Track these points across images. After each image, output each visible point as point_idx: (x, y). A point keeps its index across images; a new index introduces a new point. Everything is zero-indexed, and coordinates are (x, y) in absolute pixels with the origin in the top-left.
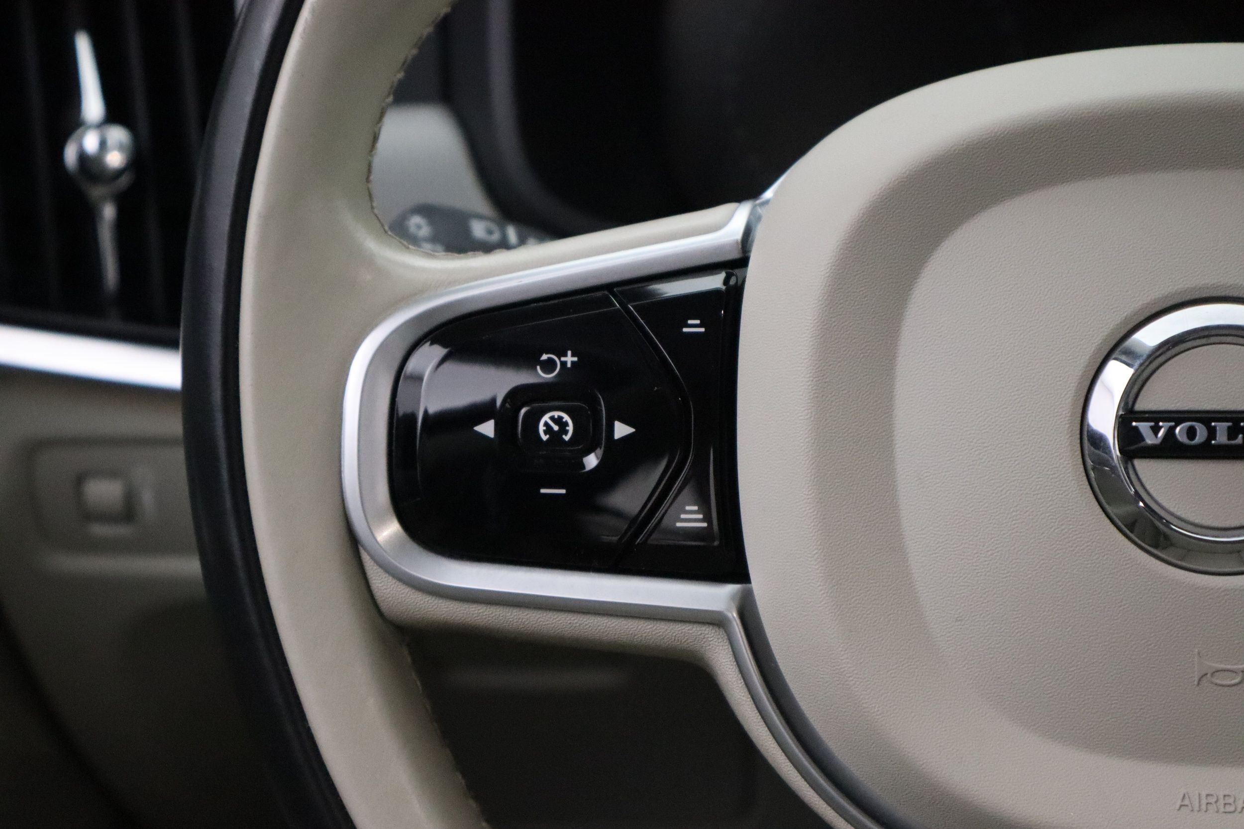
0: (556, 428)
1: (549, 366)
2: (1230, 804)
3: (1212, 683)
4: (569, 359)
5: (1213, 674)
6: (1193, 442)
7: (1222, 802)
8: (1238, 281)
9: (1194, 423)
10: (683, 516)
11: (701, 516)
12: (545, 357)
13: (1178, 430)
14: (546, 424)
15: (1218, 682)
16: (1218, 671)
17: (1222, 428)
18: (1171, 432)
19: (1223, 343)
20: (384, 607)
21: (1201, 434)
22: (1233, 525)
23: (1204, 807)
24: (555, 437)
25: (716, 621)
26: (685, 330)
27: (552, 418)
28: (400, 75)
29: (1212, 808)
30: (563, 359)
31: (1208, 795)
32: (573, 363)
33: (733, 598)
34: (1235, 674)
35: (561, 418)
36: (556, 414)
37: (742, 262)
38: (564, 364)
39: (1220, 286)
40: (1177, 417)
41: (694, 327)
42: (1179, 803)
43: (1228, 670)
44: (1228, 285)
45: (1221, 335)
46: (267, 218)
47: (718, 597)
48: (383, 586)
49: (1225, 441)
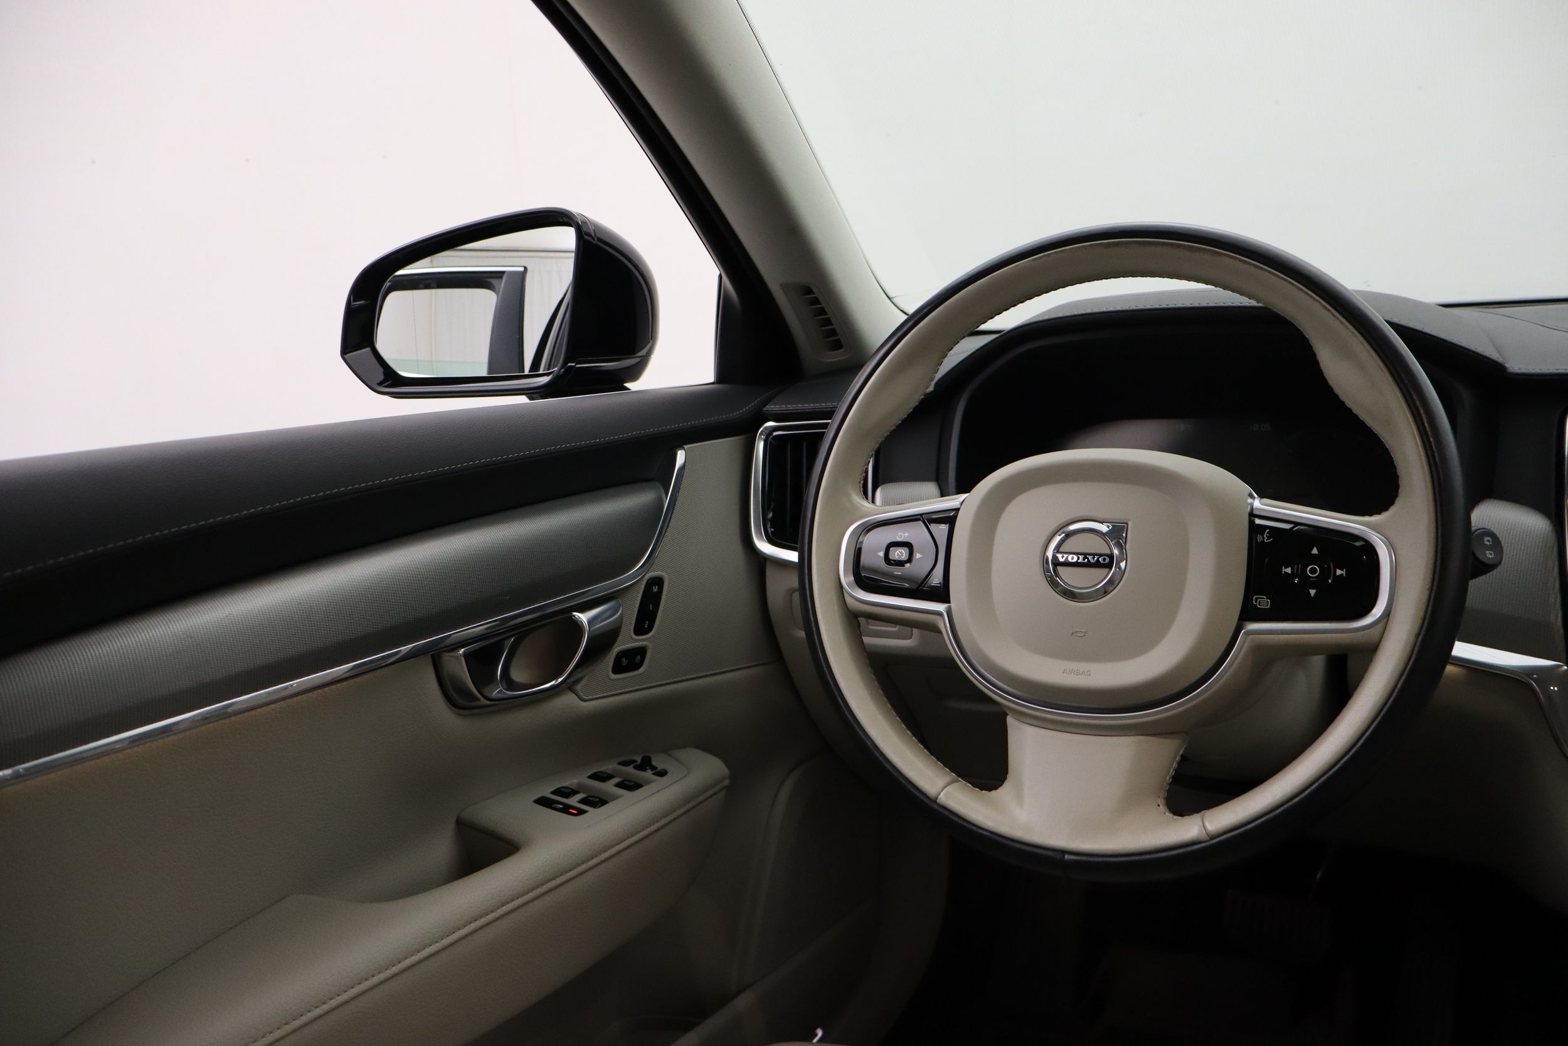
3: (1077, 636)
5: (1076, 632)
8: (1096, 515)
10: (934, 582)
16: (1078, 632)
17: (1081, 557)
19: (1089, 534)
20: (848, 606)
21: (1075, 558)
22: (1084, 587)
23: (1070, 673)
25: (939, 614)
29: (1073, 674)
31: (1072, 670)
33: (945, 607)
34: (1082, 633)
36: (900, 550)
37: (957, 510)
42: (1064, 671)
43: (1080, 632)
44: (1093, 517)
45: (1088, 532)
47: (940, 607)
48: (848, 599)
49: (1082, 561)
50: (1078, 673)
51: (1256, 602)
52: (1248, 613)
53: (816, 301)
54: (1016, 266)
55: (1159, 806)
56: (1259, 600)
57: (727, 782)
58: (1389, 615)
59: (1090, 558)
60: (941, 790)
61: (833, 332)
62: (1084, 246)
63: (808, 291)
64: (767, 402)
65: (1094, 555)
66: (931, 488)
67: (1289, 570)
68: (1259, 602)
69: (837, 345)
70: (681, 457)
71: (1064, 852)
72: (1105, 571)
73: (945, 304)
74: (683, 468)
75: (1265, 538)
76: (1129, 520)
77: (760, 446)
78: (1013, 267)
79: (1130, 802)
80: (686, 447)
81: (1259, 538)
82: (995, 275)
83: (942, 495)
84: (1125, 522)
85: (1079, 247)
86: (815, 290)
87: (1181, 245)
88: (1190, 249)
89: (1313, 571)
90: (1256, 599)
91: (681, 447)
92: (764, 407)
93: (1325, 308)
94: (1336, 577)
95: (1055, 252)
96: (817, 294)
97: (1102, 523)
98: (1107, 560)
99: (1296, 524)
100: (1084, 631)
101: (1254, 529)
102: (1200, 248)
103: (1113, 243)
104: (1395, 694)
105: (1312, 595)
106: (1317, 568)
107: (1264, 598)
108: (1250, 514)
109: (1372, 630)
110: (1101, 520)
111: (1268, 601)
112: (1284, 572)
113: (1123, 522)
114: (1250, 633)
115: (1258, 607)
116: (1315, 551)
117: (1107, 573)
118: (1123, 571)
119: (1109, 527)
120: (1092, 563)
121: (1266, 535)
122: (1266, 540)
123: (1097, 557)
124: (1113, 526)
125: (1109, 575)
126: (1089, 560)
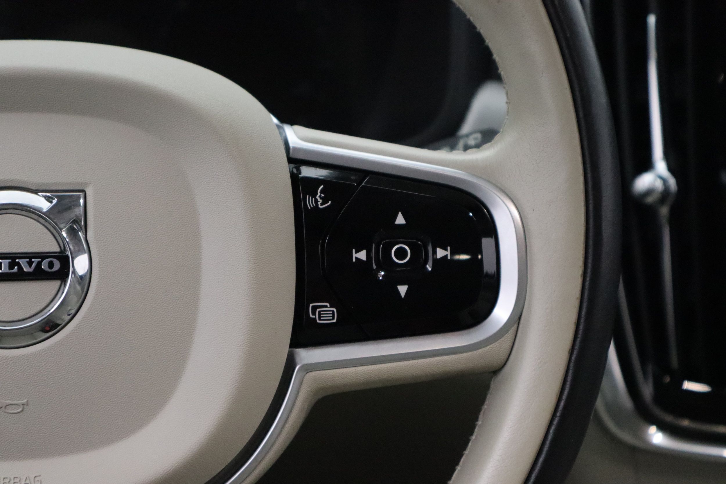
2: (17, 482)
3: (5, 412)
5: (5, 407)
8: (16, 177)
15: (9, 411)
16: (8, 405)
17: (5, 263)
19: (7, 214)
22: (14, 320)
31: (4, 478)
34: (18, 406)
39: (6, 180)
43: (14, 404)
44: (11, 179)
45: (6, 209)
49: (7, 271)
51: (314, 313)
56: (318, 310)
58: (520, 319)
59: (23, 263)
65: (29, 256)
67: (362, 255)
72: (54, 285)
76: (87, 184)
81: (310, 203)
84: (81, 188)
89: (401, 254)
90: (314, 308)
94: (436, 262)
97: (35, 192)
98: (57, 266)
101: (301, 187)
104: (545, 450)
105: (403, 294)
106: (407, 248)
107: (326, 307)
108: (291, 160)
109: (496, 344)
110: (34, 188)
111: (333, 311)
112: (356, 258)
113: (75, 188)
114: (309, 368)
115: (318, 321)
116: (400, 220)
117: (57, 289)
118: (87, 273)
119: (49, 199)
120: (28, 274)
121: (317, 197)
122: (322, 204)
123: (35, 261)
124: (57, 197)
125: (63, 293)
126: (20, 268)
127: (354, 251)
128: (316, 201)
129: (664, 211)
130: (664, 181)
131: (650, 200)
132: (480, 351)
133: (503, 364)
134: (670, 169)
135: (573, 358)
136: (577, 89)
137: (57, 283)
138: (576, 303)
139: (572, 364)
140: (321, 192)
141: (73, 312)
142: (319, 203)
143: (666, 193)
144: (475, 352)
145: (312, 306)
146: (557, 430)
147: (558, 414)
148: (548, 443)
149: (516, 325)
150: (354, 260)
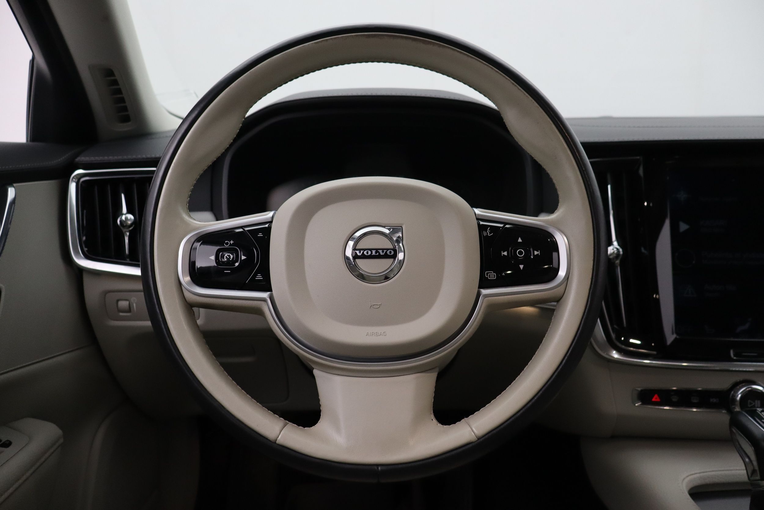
0: (228, 257)
1: (227, 244)
3: (374, 308)
4: (232, 242)
6: (368, 255)
7: (375, 334)
8: (377, 222)
9: (368, 251)
10: (257, 277)
11: (261, 277)
12: (226, 242)
13: (365, 252)
14: (226, 256)
16: (374, 305)
17: (374, 252)
18: (363, 252)
20: (187, 299)
21: (369, 253)
22: (377, 273)
23: (372, 335)
24: (228, 259)
25: (264, 300)
26: (258, 236)
27: (227, 255)
28: (195, 182)
29: (373, 335)
30: (230, 242)
31: (372, 333)
32: (232, 243)
33: (268, 295)
35: (229, 255)
36: (228, 254)
37: (271, 222)
38: (230, 243)
40: (365, 250)
41: (260, 235)
42: (366, 334)
43: (376, 305)
45: (373, 233)
46: (162, 209)
47: (265, 295)
48: (187, 294)
49: (375, 254)
50: (377, 334)
51: (487, 275)
52: (484, 283)
53: (115, 82)
54: (303, 46)
55: (432, 420)
56: (489, 274)
57: (61, 441)
58: (568, 278)
59: (380, 251)
60: (278, 432)
61: (125, 109)
62: (352, 36)
63: (109, 73)
64: (77, 155)
65: (383, 250)
66: (208, 215)
67: (505, 253)
68: (489, 276)
69: (126, 119)
70: (11, 193)
71: (377, 465)
73: (251, 71)
74: (13, 202)
75: (488, 233)
76: (403, 224)
77: (73, 187)
78: (301, 47)
79: (417, 421)
80: (15, 185)
81: (485, 234)
82: (287, 52)
83: (217, 220)
84: (401, 226)
85: (348, 36)
86: (116, 73)
87: (419, 39)
88: (424, 42)
89: (520, 253)
90: (487, 274)
91: (11, 185)
92: (76, 158)
93: (513, 84)
94: (534, 256)
95: (331, 39)
96: (118, 77)
97: (384, 227)
98: (393, 253)
99: (505, 224)
100: (379, 304)
101: (481, 228)
102: (431, 42)
103: (372, 35)
104: (580, 328)
105: (522, 268)
106: (523, 251)
107: (492, 273)
108: (478, 219)
109: (559, 288)
110: (383, 225)
111: (495, 275)
112: (503, 254)
113: (398, 226)
114: (486, 296)
115: (489, 278)
116: (520, 240)
117: (392, 262)
118: (402, 260)
119: (389, 229)
120: (382, 255)
121: (488, 232)
122: (489, 234)
123: (385, 251)
124: (392, 228)
125: (393, 265)
126: (379, 253)
127: (502, 252)
128: (487, 233)
129: (618, 262)
130: (617, 249)
131: (611, 257)
132: (553, 291)
133: (562, 296)
134: (619, 245)
135: (591, 292)
136: (588, 191)
137: (392, 260)
138: (591, 271)
139: (590, 294)
140: (489, 230)
141: (395, 274)
142: (488, 234)
143: (618, 254)
144: (551, 291)
145: (486, 273)
146: (584, 321)
147: (586, 314)
148: (582, 325)
149: (567, 281)
150: (502, 255)
